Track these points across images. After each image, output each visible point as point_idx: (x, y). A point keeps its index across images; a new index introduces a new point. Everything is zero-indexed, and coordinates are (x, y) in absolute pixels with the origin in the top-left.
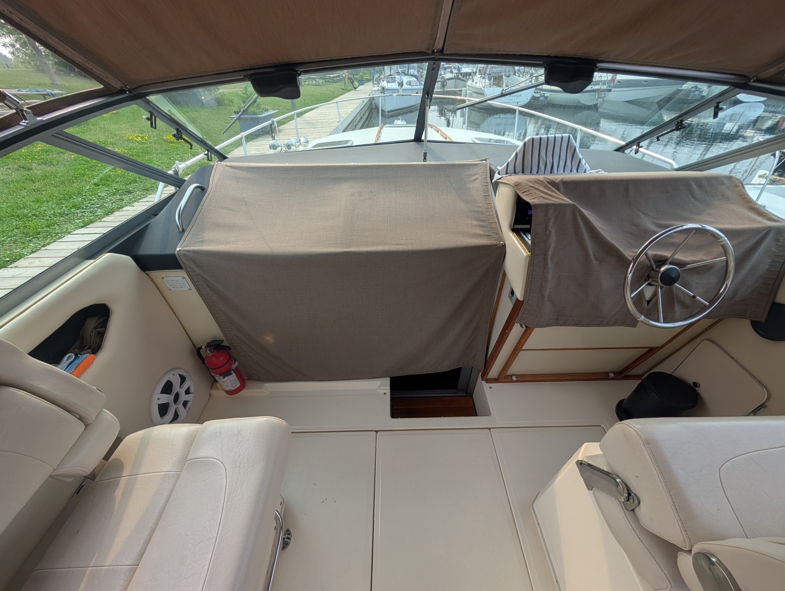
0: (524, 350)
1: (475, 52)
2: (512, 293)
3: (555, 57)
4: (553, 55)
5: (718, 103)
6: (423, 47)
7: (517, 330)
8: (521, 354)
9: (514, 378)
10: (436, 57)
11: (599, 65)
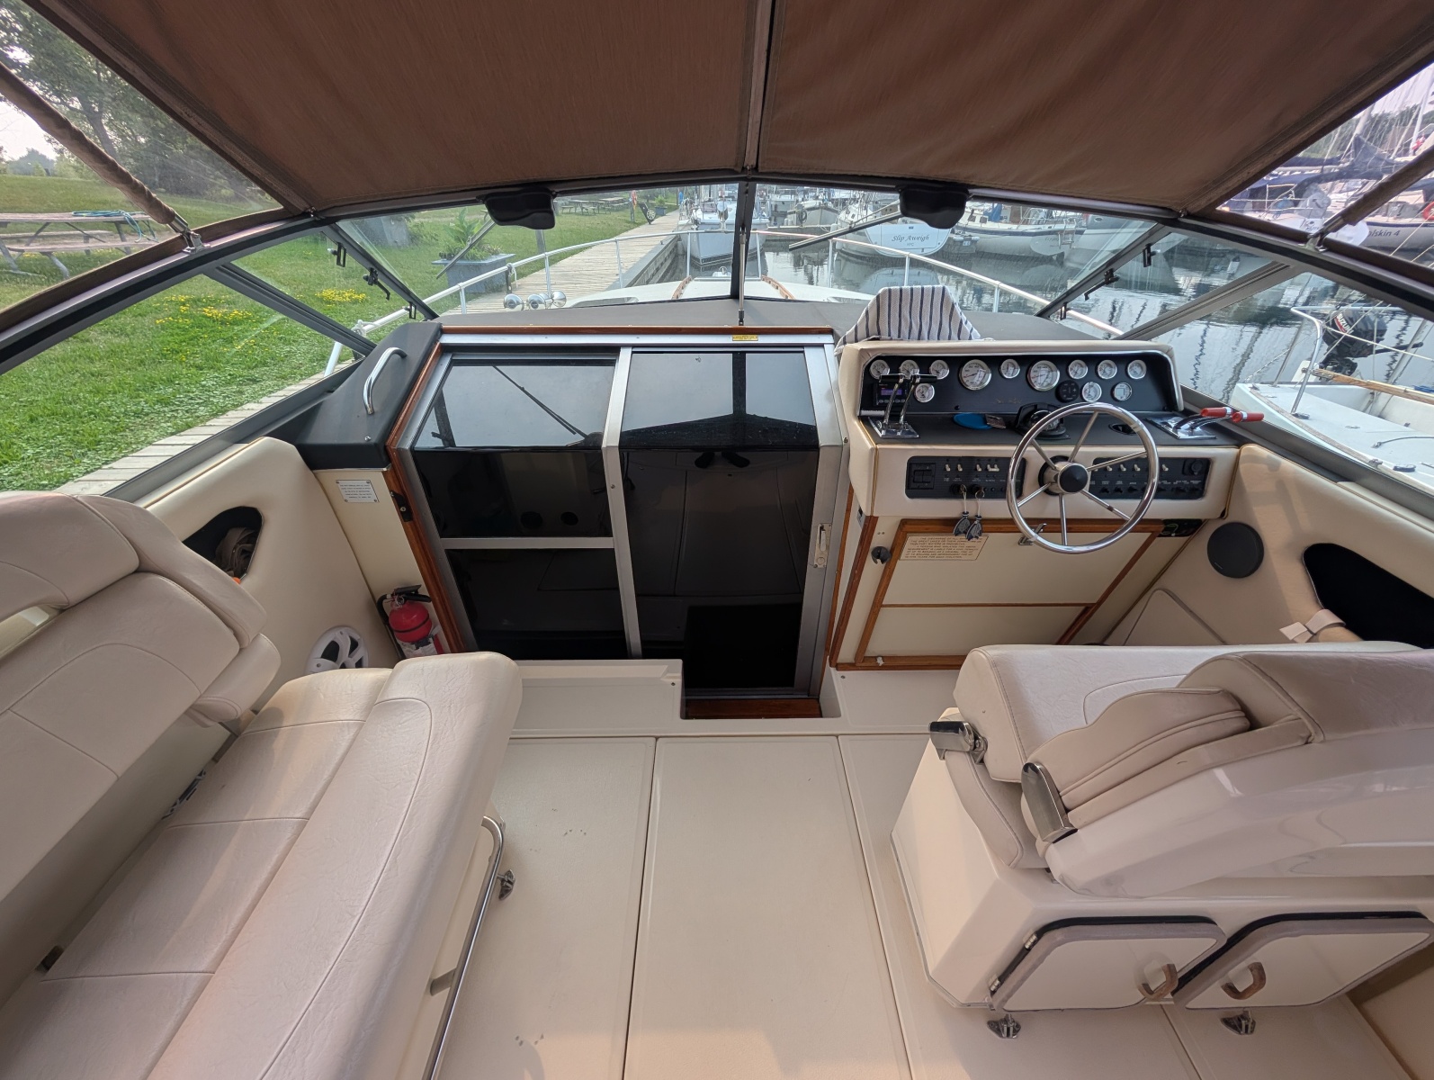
0: (887, 606)
2: (861, 512)
3: (914, 180)
4: (907, 177)
5: (1149, 246)
7: (872, 569)
8: (884, 612)
9: (880, 662)
10: (748, 176)
11: (970, 191)
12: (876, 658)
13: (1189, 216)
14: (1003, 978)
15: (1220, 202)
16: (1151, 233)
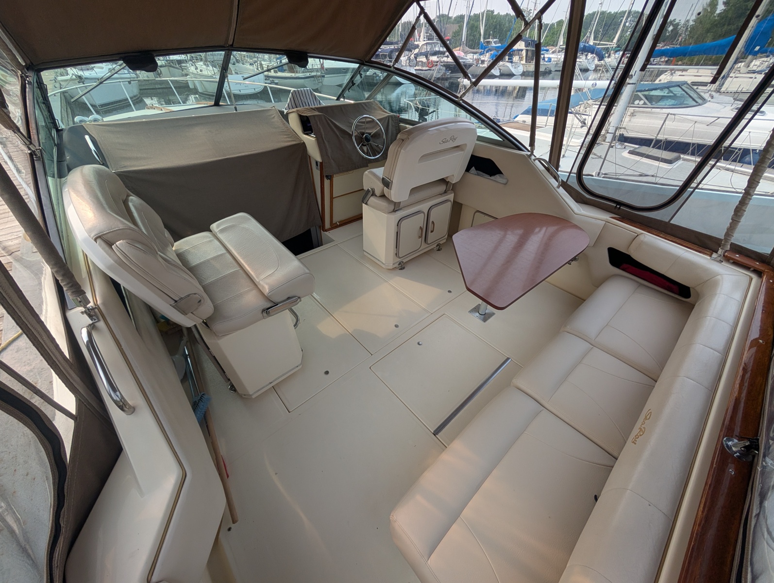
0: (335, 197)
1: (250, 47)
2: (317, 162)
3: (289, 50)
4: (287, 49)
5: (360, 72)
6: (222, 44)
7: (327, 182)
8: (334, 200)
9: (338, 223)
10: (229, 49)
11: (308, 54)
12: (336, 223)
13: (366, 62)
14: (396, 248)
15: (372, 57)
16: (359, 67)
